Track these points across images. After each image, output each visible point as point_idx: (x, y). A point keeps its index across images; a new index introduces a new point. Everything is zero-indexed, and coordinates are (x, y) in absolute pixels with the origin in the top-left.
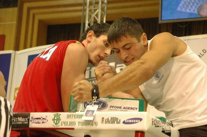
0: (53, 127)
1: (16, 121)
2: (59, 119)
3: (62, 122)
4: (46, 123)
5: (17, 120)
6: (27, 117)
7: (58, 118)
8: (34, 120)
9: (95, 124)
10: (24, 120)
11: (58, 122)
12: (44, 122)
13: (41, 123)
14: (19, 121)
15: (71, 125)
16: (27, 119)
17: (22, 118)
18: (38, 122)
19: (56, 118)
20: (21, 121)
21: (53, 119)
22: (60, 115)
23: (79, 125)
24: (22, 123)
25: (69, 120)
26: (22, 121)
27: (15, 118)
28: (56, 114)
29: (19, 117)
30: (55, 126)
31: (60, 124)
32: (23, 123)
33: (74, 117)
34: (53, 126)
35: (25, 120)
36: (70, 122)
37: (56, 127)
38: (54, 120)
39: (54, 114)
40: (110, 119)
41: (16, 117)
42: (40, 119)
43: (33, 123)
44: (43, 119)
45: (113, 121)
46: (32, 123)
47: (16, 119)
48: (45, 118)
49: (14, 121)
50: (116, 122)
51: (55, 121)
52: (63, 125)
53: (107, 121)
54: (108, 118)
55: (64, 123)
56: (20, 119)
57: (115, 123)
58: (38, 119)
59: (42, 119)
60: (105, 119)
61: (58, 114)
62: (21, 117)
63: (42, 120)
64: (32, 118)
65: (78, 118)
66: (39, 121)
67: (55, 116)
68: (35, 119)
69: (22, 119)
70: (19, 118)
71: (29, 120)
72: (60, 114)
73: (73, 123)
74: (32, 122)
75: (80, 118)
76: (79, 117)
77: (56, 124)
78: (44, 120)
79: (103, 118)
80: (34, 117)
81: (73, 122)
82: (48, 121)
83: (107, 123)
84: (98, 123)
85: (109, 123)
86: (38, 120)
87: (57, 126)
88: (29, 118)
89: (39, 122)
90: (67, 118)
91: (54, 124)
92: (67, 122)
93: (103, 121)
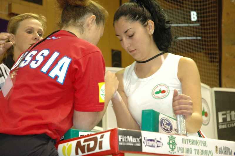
0: (169, 154)
1: (126, 141)
2: (175, 143)
3: (178, 148)
4: (161, 147)
5: (127, 139)
6: (139, 137)
7: (173, 141)
8: (148, 142)
9: (211, 154)
10: (135, 141)
11: (174, 147)
12: (159, 146)
13: (156, 147)
14: (129, 141)
15: (187, 153)
16: (138, 139)
17: (133, 137)
18: (152, 144)
19: (171, 142)
20: (131, 141)
21: (168, 142)
22: (175, 139)
23: (195, 154)
24: (132, 145)
25: (185, 146)
26: (133, 142)
27: (123, 136)
28: (171, 137)
29: (128, 135)
30: (172, 152)
31: (176, 150)
32: (135, 145)
33: (190, 142)
34: (169, 152)
35: (137, 140)
36: (186, 148)
37: (172, 154)
38: (169, 144)
39: (168, 137)
40: (223, 148)
41: (125, 136)
42: (154, 140)
43: (147, 146)
44: (158, 141)
45: (226, 151)
46: (145, 146)
47: (125, 137)
48: (159, 140)
49: (123, 140)
50: (228, 152)
51: (171, 145)
52: (180, 151)
53: (220, 150)
54: (221, 147)
55: (181, 149)
56: (130, 139)
57: (227, 154)
58: (151, 140)
59: (156, 141)
60: (218, 148)
61: (173, 137)
62: (131, 135)
63: (156, 143)
64: (145, 138)
65: (193, 144)
66: (154, 143)
67: (170, 139)
68: (148, 140)
69: (133, 139)
70: (128, 137)
71: (141, 140)
72: (175, 137)
73: (189, 151)
74: (145, 144)
75: (196, 144)
76: (194, 142)
77: (173, 149)
78: (159, 143)
79: (217, 147)
80: (147, 138)
81: (189, 149)
82: (163, 144)
83: (221, 153)
84: (213, 152)
85: (222, 153)
86: (152, 142)
87: (174, 152)
88: (140, 138)
89: (154, 145)
90: (183, 143)
91: (170, 150)
92: (184, 148)
93: (217, 150)
